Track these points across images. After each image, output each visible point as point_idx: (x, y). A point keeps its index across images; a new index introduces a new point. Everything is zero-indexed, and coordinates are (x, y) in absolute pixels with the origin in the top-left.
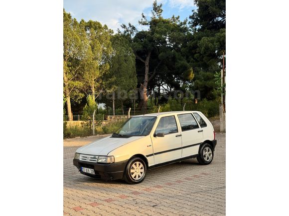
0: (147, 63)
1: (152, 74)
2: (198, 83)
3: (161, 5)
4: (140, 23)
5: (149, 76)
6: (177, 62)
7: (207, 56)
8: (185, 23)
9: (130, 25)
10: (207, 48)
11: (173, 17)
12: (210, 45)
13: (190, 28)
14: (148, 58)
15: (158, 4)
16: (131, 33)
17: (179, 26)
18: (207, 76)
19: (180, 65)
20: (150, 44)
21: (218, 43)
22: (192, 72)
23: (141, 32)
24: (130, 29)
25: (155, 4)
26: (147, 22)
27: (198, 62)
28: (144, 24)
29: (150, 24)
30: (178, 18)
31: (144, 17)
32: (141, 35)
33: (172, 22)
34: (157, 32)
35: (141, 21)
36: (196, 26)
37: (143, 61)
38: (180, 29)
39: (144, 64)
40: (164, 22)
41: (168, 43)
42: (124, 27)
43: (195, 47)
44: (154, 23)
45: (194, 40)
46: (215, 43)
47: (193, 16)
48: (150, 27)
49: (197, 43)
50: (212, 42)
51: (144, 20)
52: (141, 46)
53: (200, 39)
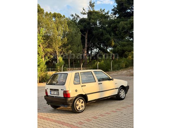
0: (86, 37)
1: (89, 43)
2: (118, 48)
3: (94, 3)
4: (82, 13)
5: (88, 44)
6: (104, 36)
7: (123, 32)
8: (108, 13)
9: (76, 14)
10: (124, 28)
11: (101, 10)
12: (125, 26)
13: (111, 16)
14: (87, 34)
15: (92, 2)
16: (76, 19)
17: (104, 15)
18: (124, 44)
19: (106, 38)
20: (88, 26)
21: (130, 25)
22: (113, 41)
23: (82, 19)
24: (76, 17)
25: (90, 2)
26: (86, 13)
27: (118, 35)
28: (84, 14)
29: (88, 14)
30: (104, 10)
31: (84, 10)
32: (82, 20)
33: (100, 13)
34: (92, 19)
35: (82, 12)
36: (115, 15)
37: (84, 36)
38: (105, 17)
39: (84, 38)
40: (96, 13)
41: (98, 25)
42: (72, 16)
43: (116, 27)
44: (90, 13)
45: (115, 23)
46: (128, 25)
47: (114, 9)
48: (88, 16)
49: (117, 25)
50: (127, 24)
51: (84, 11)
52: (83, 27)
53: (118, 22)
